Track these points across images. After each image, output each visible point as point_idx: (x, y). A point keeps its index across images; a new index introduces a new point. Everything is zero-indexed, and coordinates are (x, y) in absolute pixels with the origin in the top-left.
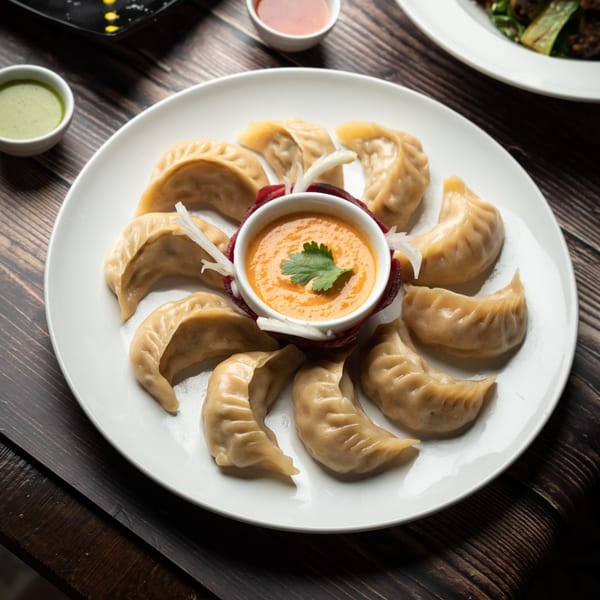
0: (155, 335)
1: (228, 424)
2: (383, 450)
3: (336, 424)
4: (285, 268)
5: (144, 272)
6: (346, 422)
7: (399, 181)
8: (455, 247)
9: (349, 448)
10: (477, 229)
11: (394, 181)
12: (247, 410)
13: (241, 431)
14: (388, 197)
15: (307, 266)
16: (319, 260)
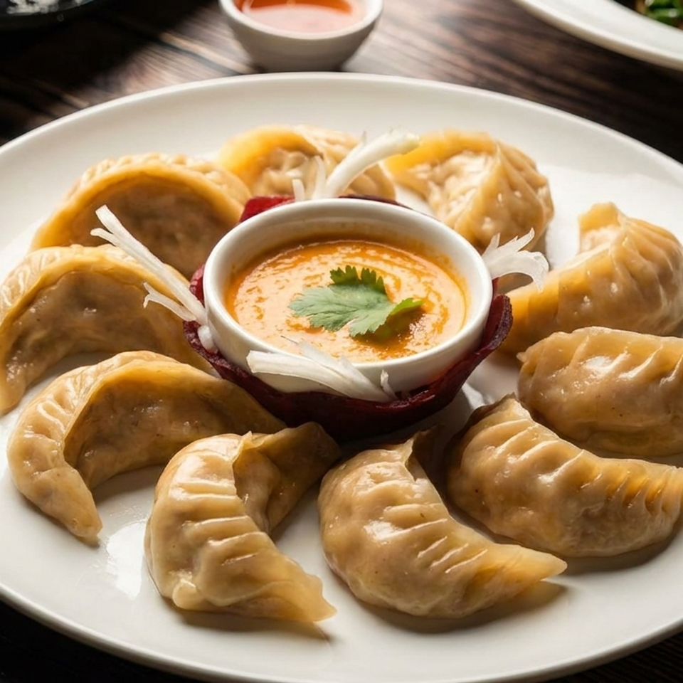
0: (57, 407)
1: (195, 527)
2: (496, 572)
3: (402, 523)
4: (299, 307)
5: (38, 335)
6: (422, 518)
7: (500, 197)
8: (609, 277)
9: (427, 565)
10: (645, 254)
11: (490, 196)
12: (232, 498)
13: (220, 535)
14: (481, 222)
15: (339, 304)
16: (360, 296)
